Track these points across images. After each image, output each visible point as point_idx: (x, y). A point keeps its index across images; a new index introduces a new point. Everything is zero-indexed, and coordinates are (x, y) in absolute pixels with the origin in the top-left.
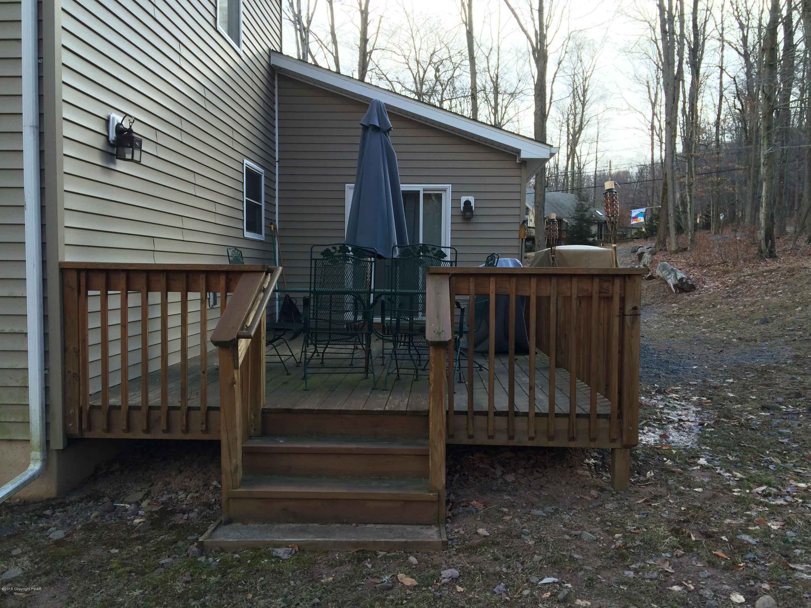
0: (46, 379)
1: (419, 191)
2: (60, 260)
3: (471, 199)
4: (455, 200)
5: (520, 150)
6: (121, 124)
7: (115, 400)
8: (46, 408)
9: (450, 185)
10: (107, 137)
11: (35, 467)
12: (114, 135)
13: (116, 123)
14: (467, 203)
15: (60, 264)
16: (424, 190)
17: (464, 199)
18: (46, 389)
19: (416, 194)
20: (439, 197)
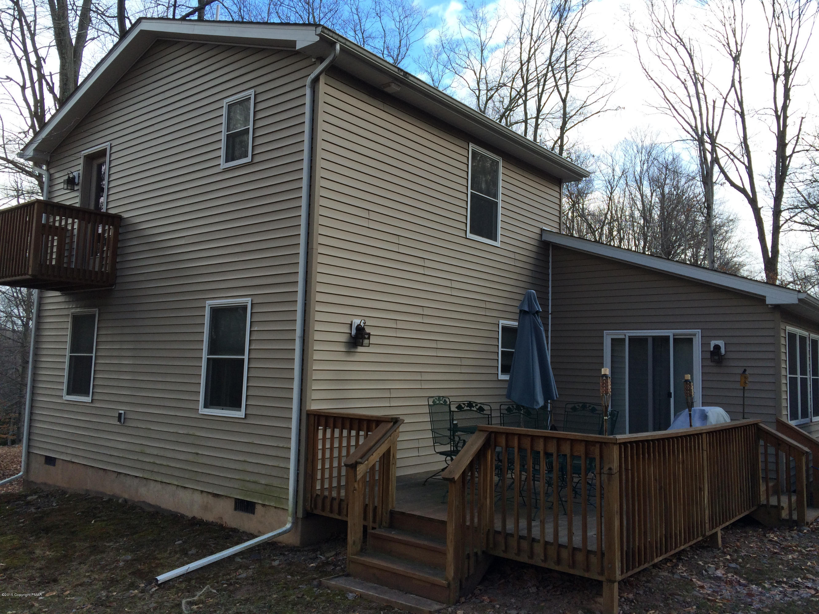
0: (297, 475)
1: (669, 336)
2: (308, 408)
3: (721, 343)
4: (705, 344)
5: (765, 297)
6: (360, 325)
7: (326, 493)
8: (296, 492)
9: (700, 331)
10: (351, 334)
11: (288, 526)
12: (355, 331)
13: (356, 325)
14: (717, 347)
15: (307, 411)
16: (674, 335)
17: (713, 343)
18: (297, 481)
19: (667, 338)
20: (689, 341)
